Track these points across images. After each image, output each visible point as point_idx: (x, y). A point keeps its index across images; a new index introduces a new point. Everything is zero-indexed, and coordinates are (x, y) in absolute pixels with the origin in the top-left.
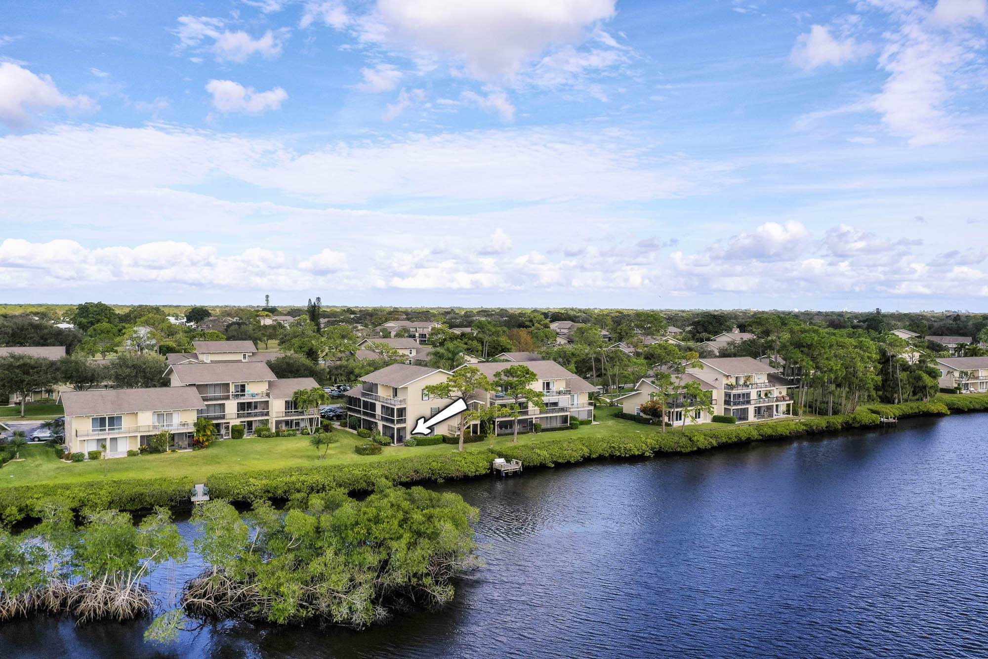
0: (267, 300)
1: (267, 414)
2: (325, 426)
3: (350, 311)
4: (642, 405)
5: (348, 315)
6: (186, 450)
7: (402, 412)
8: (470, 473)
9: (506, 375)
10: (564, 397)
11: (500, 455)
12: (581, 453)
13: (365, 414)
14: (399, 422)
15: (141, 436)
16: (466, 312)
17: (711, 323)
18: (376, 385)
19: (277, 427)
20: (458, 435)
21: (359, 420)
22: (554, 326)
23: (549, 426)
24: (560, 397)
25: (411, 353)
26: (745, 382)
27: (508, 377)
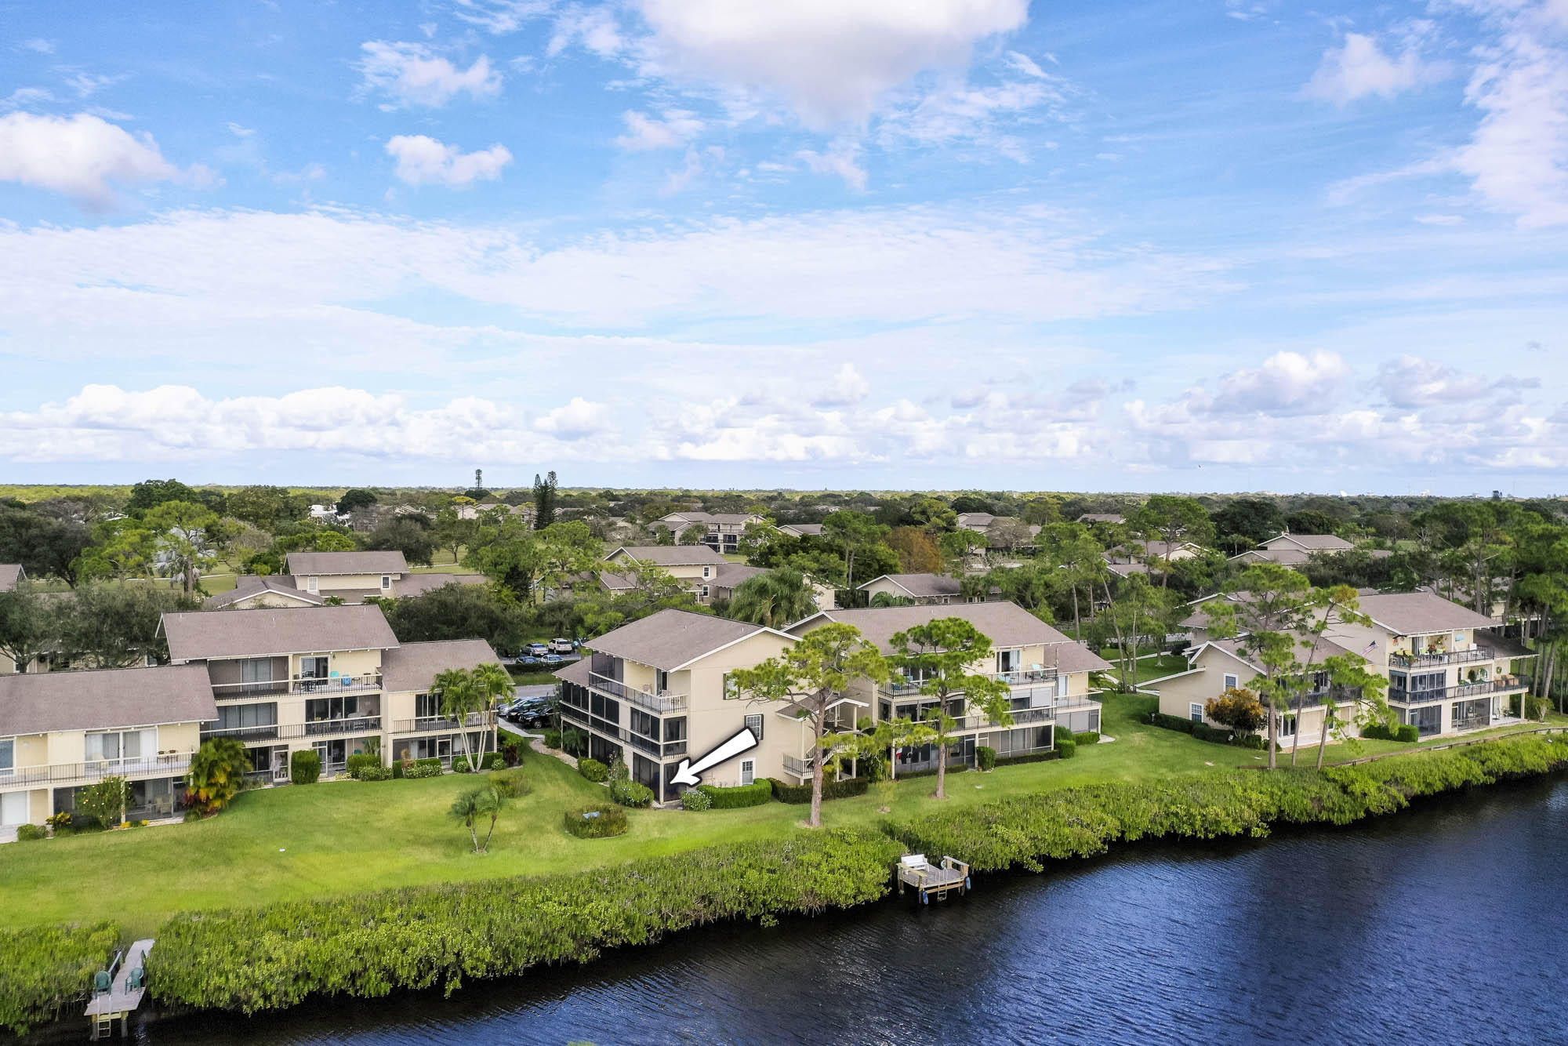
0: (479, 478)
1: (377, 725)
2: (508, 751)
3: (609, 495)
4: (1210, 700)
5: (605, 502)
6: (168, 821)
7: (676, 727)
8: (842, 899)
9: (916, 641)
10: (1042, 685)
11: (915, 845)
12: (1102, 831)
13: (596, 724)
14: (669, 749)
15: (56, 791)
16: (802, 498)
17: (1247, 517)
18: (622, 660)
19: (396, 756)
20: (808, 781)
21: (584, 737)
22: (962, 521)
23: (1009, 753)
24: (1033, 686)
25: (706, 575)
26: (1431, 650)
27: (922, 644)
